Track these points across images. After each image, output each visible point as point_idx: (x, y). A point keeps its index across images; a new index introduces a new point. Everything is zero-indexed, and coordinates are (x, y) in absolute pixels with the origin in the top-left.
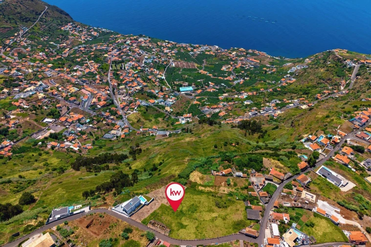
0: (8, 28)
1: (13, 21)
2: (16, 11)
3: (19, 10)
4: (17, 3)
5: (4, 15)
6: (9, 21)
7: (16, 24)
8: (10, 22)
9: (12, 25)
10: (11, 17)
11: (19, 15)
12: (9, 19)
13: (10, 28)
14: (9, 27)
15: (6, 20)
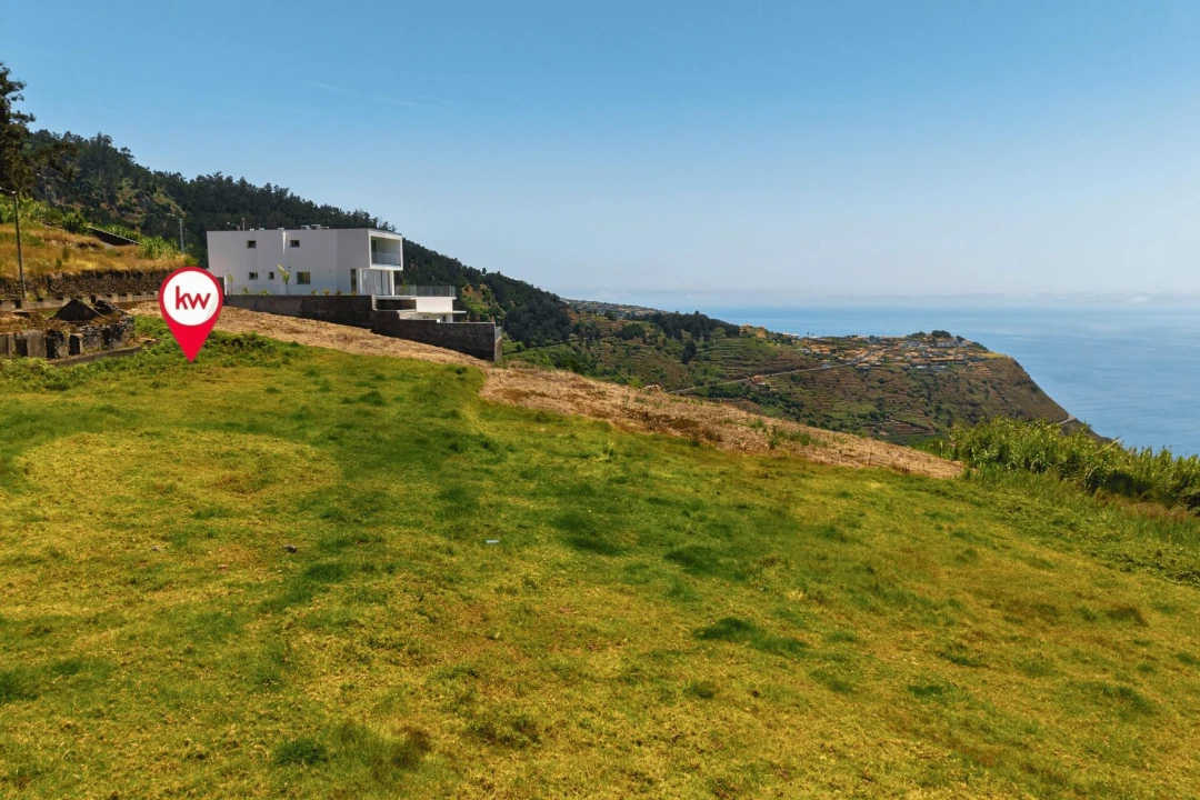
0: (920, 427)
1: (944, 417)
2: (969, 397)
3: (978, 397)
4: (985, 382)
5: (929, 398)
6: (934, 415)
7: (950, 425)
8: (936, 417)
9: (935, 424)
10: (944, 407)
11: (970, 408)
12: (938, 409)
13: (926, 429)
14: (925, 424)
15: (928, 409)
